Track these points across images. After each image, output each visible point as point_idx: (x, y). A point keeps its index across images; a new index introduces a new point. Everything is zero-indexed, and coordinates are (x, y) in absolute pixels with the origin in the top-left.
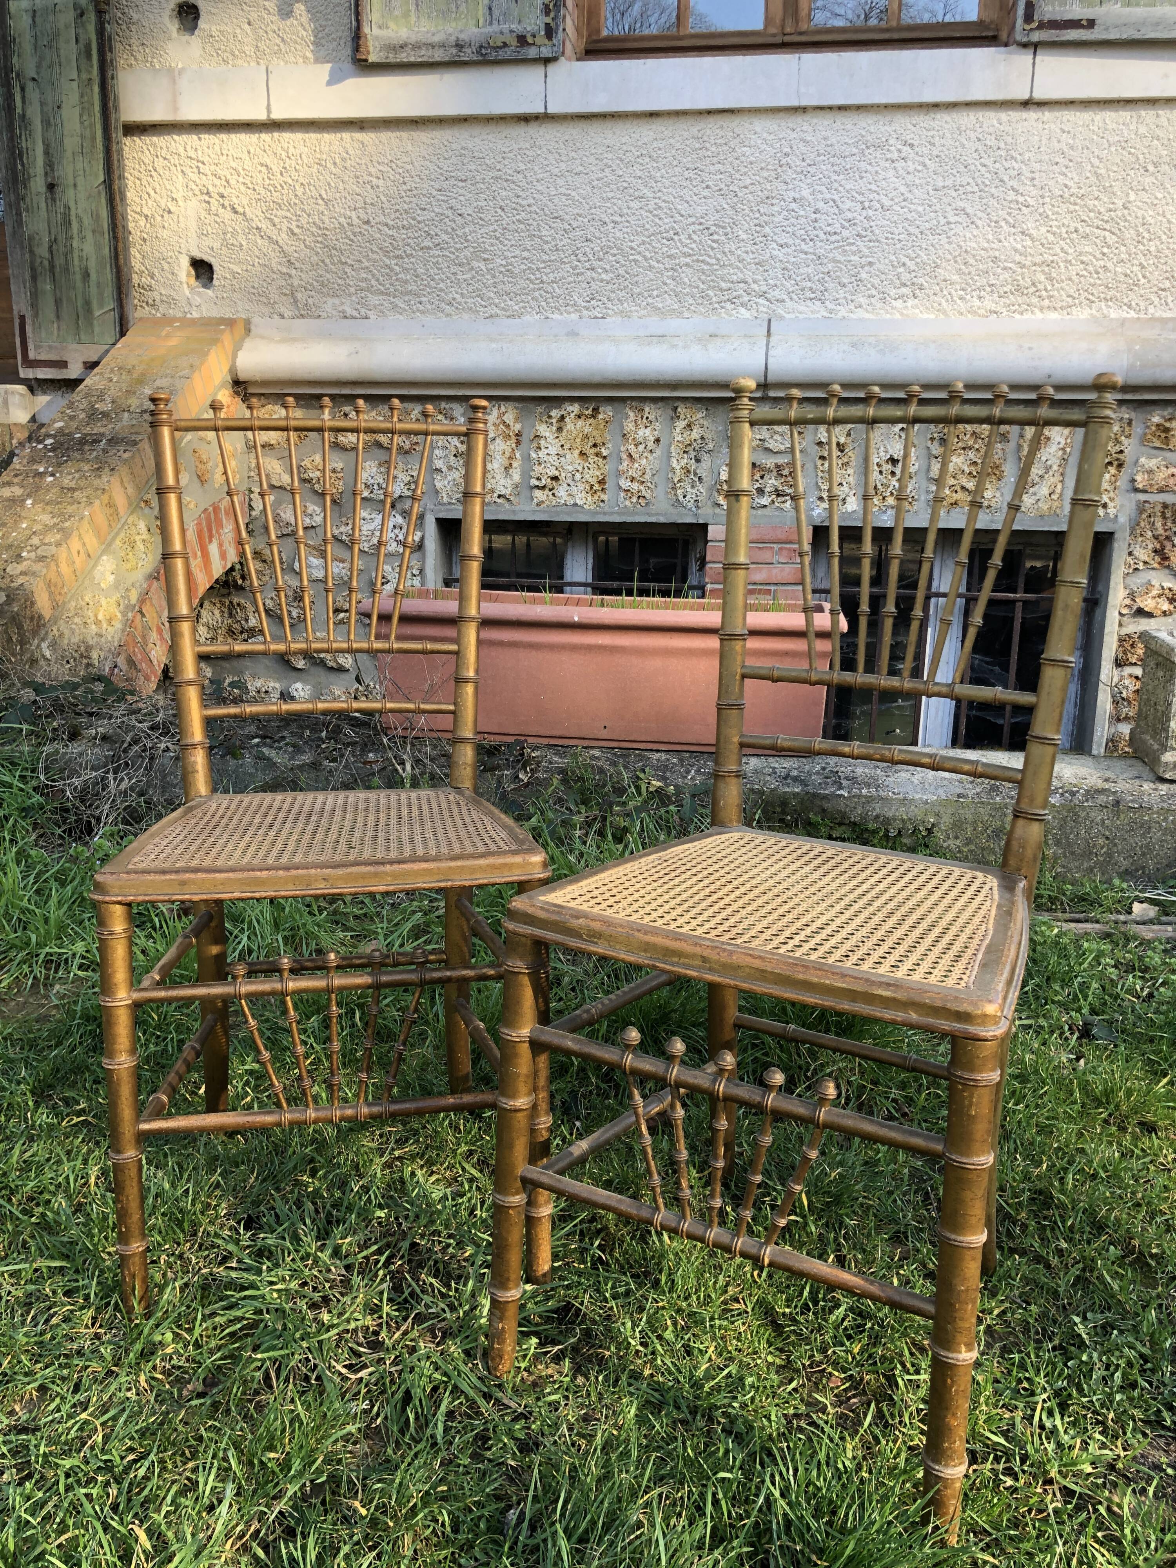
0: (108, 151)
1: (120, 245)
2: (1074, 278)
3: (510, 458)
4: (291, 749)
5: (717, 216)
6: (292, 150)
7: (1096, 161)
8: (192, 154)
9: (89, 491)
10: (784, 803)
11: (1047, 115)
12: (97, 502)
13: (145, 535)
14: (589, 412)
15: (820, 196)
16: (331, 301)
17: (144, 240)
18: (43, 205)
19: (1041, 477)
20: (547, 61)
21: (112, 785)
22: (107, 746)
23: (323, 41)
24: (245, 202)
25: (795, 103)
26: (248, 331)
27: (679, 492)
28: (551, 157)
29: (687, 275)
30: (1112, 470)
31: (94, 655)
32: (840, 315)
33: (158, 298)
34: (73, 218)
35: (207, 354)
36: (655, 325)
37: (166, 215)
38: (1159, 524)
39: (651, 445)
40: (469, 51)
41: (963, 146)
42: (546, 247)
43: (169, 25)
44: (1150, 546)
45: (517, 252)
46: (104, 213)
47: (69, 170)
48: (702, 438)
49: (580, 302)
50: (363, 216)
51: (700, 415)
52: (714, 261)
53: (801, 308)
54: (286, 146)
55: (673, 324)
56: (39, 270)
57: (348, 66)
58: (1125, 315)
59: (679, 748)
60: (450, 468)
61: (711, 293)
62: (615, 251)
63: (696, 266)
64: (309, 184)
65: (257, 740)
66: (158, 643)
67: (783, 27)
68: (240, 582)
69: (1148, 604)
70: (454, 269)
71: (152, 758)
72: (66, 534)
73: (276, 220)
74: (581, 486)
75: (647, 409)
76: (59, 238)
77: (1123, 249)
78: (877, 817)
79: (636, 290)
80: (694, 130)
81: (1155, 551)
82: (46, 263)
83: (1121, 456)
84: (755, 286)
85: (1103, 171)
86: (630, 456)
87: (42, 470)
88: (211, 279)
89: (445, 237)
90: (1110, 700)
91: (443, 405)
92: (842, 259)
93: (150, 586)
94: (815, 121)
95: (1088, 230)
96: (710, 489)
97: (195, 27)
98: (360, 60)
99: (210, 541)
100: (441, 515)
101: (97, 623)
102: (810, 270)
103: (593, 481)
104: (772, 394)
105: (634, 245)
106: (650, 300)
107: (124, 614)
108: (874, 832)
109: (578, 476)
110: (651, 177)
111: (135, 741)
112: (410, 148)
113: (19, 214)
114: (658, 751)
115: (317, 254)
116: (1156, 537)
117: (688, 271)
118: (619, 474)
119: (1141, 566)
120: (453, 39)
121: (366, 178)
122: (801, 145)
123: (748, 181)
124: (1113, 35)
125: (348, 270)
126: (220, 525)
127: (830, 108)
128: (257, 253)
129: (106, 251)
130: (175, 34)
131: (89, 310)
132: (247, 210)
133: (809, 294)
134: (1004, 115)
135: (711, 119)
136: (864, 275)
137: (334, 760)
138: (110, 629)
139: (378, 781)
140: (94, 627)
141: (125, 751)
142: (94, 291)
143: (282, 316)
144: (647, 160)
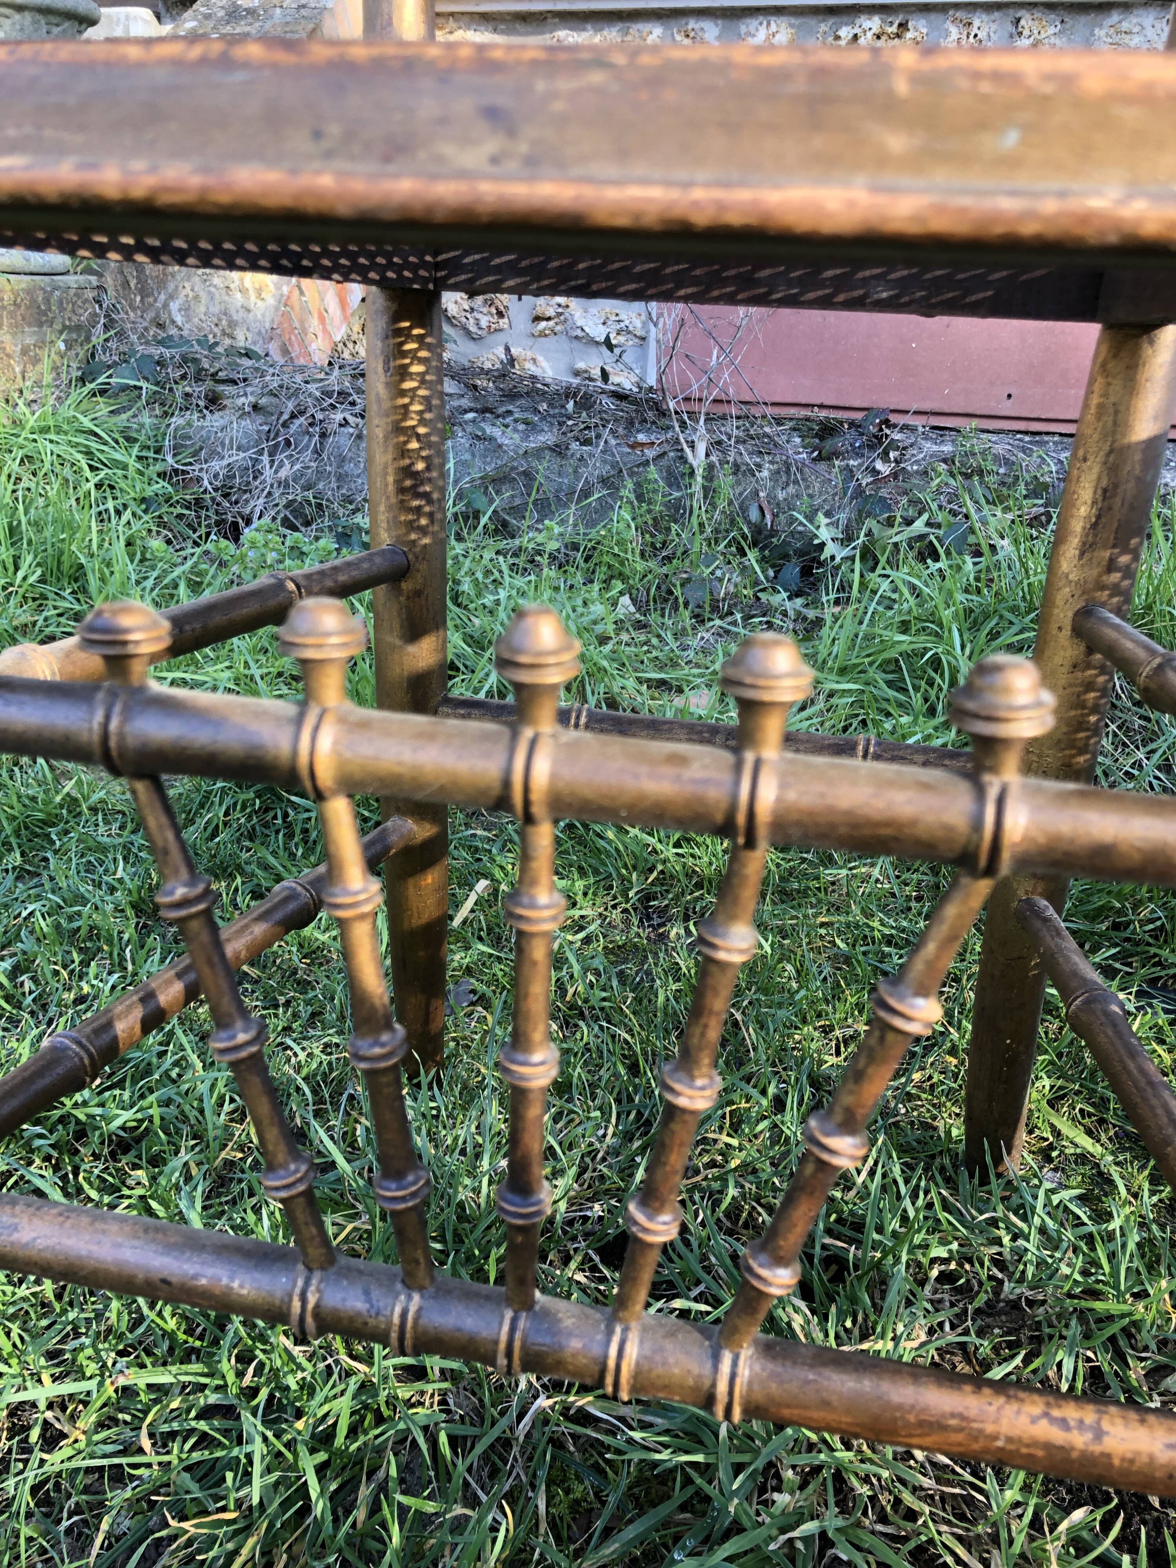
4: (521, 427)
14: (894, 29)
21: (268, 473)
22: (260, 419)
31: (240, 336)
51: (1052, 30)
65: (470, 416)
66: (320, 335)
71: (323, 435)
75: (976, 23)
101: (244, 292)
111: (300, 411)
137: (587, 442)
138: (260, 303)
139: (653, 472)
140: (238, 295)
141: (285, 425)
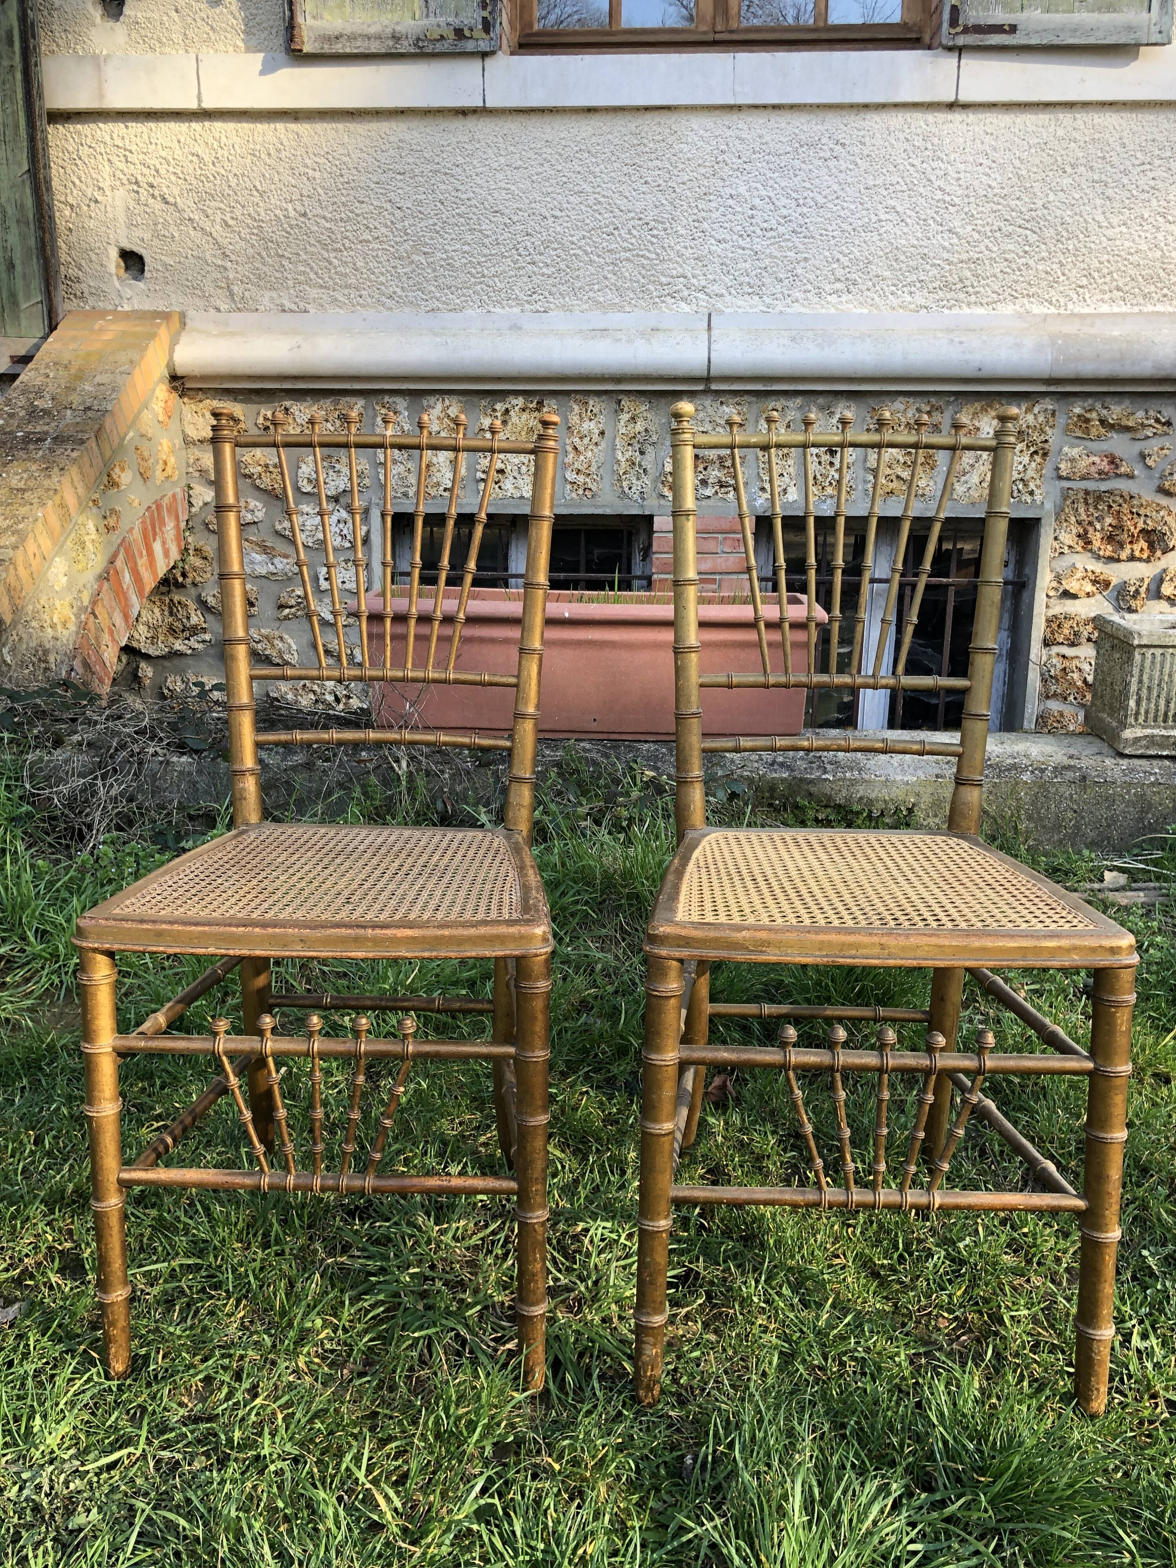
0: (32, 139)
1: (47, 236)
2: (999, 275)
5: (656, 212)
6: (224, 140)
7: (1017, 163)
8: (119, 142)
9: (40, 492)
10: (772, 789)
11: (971, 117)
12: (50, 503)
13: (94, 535)
14: (534, 405)
15: (756, 193)
16: (268, 294)
17: (70, 230)
19: (972, 466)
20: (484, 55)
21: (102, 792)
22: (92, 752)
23: (254, 30)
24: (176, 192)
25: (731, 101)
26: (183, 324)
27: (625, 484)
28: (489, 151)
29: (627, 270)
30: (1038, 459)
31: (51, 659)
32: (778, 309)
33: (86, 291)
35: (145, 349)
36: (597, 319)
37: (92, 204)
38: (1082, 510)
39: (596, 438)
40: (406, 43)
41: (893, 146)
42: (486, 241)
43: (92, 11)
44: (1074, 531)
45: (458, 246)
46: (29, 202)
48: (646, 430)
49: (521, 295)
50: (299, 208)
51: (643, 408)
52: (654, 256)
53: (740, 303)
54: (217, 135)
55: (615, 319)
57: (282, 56)
58: (1046, 311)
61: (651, 287)
62: (556, 246)
63: (636, 260)
64: (243, 175)
66: (110, 644)
67: (714, 25)
68: (180, 579)
69: (1072, 586)
70: (397, 262)
71: (140, 763)
72: (22, 537)
73: (209, 211)
74: (528, 479)
75: (591, 403)
77: (1043, 247)
78: (861, 798)
79: (578, 285)
80: (632, 126)
81: (1079, 536)
83: (1046, 446)
84: (694, 281)
85: (1024, 172)
86: (575, 449)
88: (142, 271)
89: (384, 230)
90: (1039, 678)
91: (387, 399)
92: (779, 255)
93: (101, 587)
94: (750, 119)
95: (1010, 228)
96: (655, 481)
97: (121, 13)
98: (294, 50)
99: (154, 539)
101: (53, 626)
102: (747, 265)
104: (714, 387)
105: (574, 239)
106: (591, 294)
107: (77, 616)
108: (858, 813)
109: (524, 469)
110: (590, 172)
111: (122, 746)
112: (346, 139)
115: (253, 246)
116: (1079, 523)
117: (629, 266)
118: (565, 466)
119: (1066, 550)
120: (389, 31)
121: (302, 170)
122: (737, 142)
123: (686, 178)
124: (1034, 41)
125: (285, 263)
126: (163, 523)
127: (765, 107)
128: (190, 244)
129: (32, 242)
130: (98, 20)
131: (15, 303)
132: (178, 200)
133: (747, 289)
134: (932, 117)
135: (649, 115)
136: (799, 271)
138: (65, 632)
139: (373, 779)
140: (49, 630)
141: (112, 757)
142: (19, 283)
143: (218, 310)
144: (586, 155)
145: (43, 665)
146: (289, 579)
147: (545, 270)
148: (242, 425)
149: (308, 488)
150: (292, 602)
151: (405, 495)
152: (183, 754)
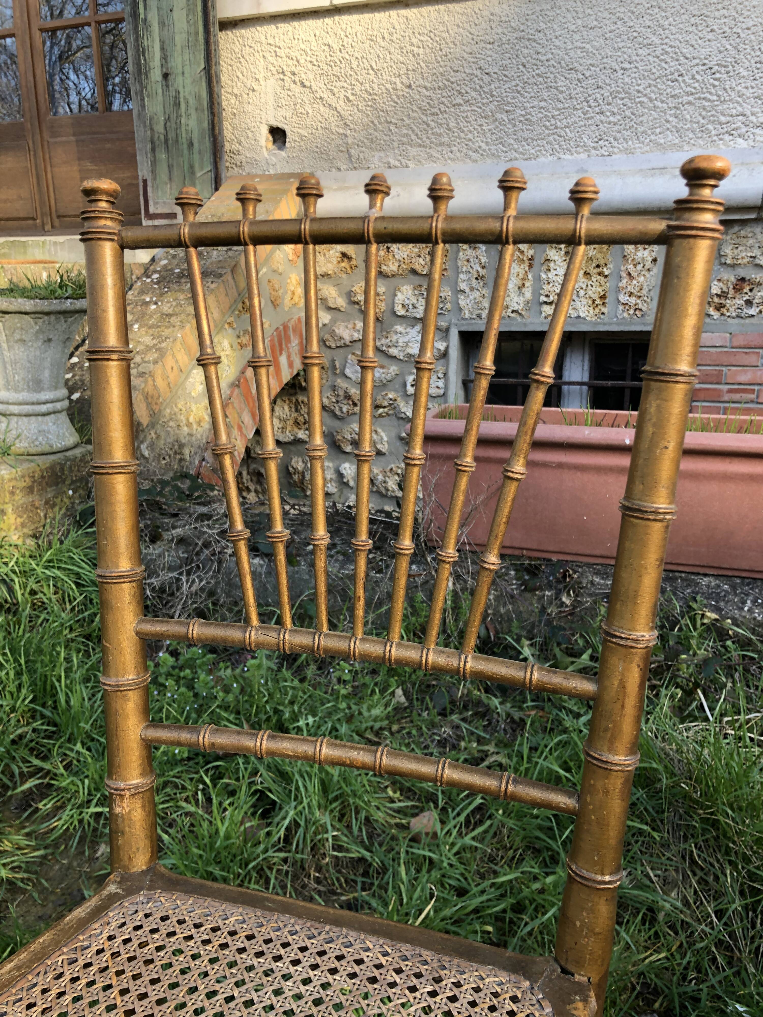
0: (207, 43)
1: (216, 118)
3: (523, 279)
4: (341, 558)
5: (720, 56)
6: (349, 29)
8: (271, 41)
9: (183, 316)
12: (188, 326)
13: (228, 351)
16: (377, 154)
17: (234, 115)
18: (160, 91)
21: (185, 587)
22: (182, 549)
24: (311, 77)
28: (569, 16)
29: (688, 112)
31: (186, 451)
33: (244, 161)
34: (182, 100)
35: (279, 201)
36: (657, 159)
37: (251, 93)
39: (648, 264)
42: (561, 96)
45: (536, 103)
46: (204, 94)
47: (179, 60)
49: (589, 143)
50: (405, 80)
52: (715, 98)
54: (344, 26)
55: (673, 157)
56: (157, 143)
59: (730, 573)
60: (472, 289)
61: (710, 127)
62: (623, 95)
63: (698, 103)
64: (363, 57)
66: (239, 438)
68: (304, 384)
72: (162, 353)
73: (336, 90)
74: (584, 301)
76: (172, 116)
79: (641, 129)
82: (162, 137)
84: (753, 118)
86: (629, 274)
87: (148, 299)
88: (284, 143)
89: (473, 94)
93: (232, 392)
99: (281, 354)
100: (463, 329)
101: (189, 425)
103: (595, 297)
105: (640, 88)
106: (653, 137)
109: (582, 293)
110: (660, 26)
111: (207, 545)
112: (446, 18)
113: (143, 100)
114: (706, 575)
115: (368, 116)
117: (690, 108)
118: (618, 290)
121: (409, 48)
123: (751, 23)
125: (392, 127)
126: (288, 340)
128: (320, 118)
129: (206, 125)
131: (193, 173)
132: (313, 83)
137: (380, 571)
138: (199, 429)
139: (419, 593)
140: (186, 428)
141: (197, 554)
142: (196, 156)
143: (339, 169)
144: (657, 10)
145: (178, 457)
146: (384, 385)
147: (611, 119)
148: (354, 262)
149: (401, 312)
150: (385, 403)
151: (479, 316)
152: (256, 556)
